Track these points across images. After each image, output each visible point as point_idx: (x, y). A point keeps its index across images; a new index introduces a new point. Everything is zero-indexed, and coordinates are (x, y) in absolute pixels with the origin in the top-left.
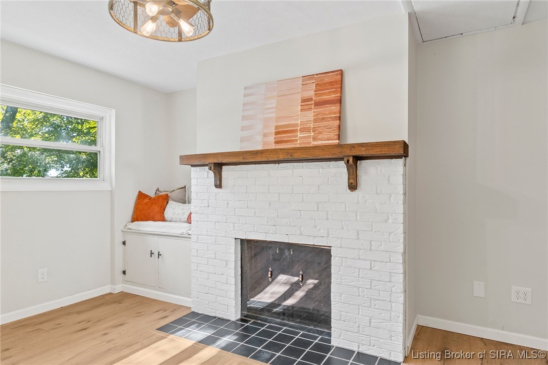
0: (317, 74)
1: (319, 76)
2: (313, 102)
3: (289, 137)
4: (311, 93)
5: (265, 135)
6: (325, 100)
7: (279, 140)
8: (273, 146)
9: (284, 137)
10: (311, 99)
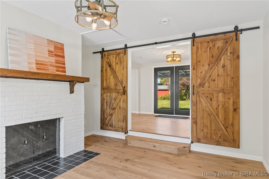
0: (54, 41)
1: (55, 43)
2: (54, 54)
3: (44, 67)
4: (52, 49)
5: (29, 63)
6: (59, 55)
7: (39, 68)
8: (36, 71)
9: (42, 67)
10: (53, 52)
